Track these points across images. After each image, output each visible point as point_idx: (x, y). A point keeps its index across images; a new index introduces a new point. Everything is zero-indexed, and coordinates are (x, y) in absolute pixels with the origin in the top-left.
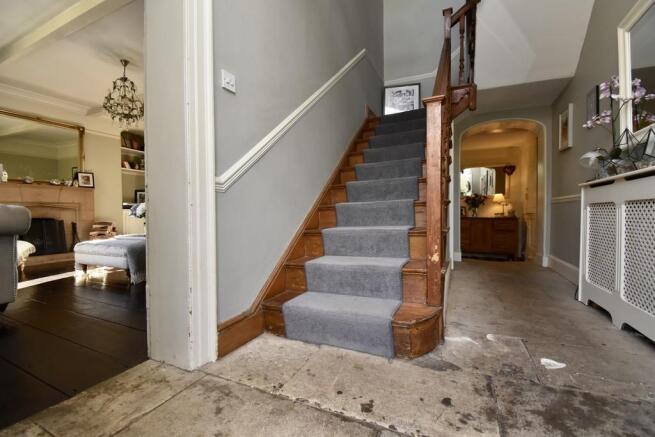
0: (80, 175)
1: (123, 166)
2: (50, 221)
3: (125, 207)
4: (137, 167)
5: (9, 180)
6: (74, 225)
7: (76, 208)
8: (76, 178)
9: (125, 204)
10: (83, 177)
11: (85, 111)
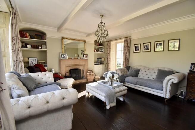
0: (85, 55)
1: (95, 51)
2: (77, 69)
3: (95, 64)
4: (98, 51)
5: (68, 58)
6: (83, 70)
7: (84, 66)
8: (84, 56)
9: (95, 63)
10: (85, 56)
11: (86, 36)
